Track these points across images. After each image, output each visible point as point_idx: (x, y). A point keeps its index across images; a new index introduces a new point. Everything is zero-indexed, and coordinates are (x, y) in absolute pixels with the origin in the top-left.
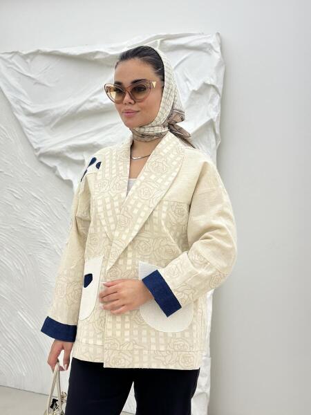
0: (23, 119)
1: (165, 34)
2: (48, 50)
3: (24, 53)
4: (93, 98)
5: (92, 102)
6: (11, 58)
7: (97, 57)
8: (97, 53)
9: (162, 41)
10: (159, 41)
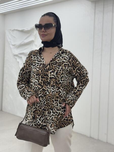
0: (11, 46)
3: (12, 30)
5: (23, 42)
6: (10, 31)
7: (24, 31)
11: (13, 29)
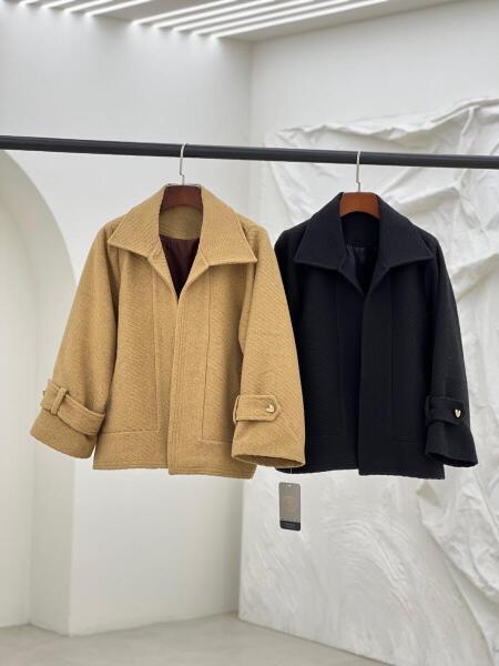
1: (481, 99)
2: (336, 126)
3: (307, 130)
4: (387, 195)
6: (292, 137)
7: (394, 136)
8: (393, 130)
9: (476, 110)
10: (471, 109)
11: (318, 126)
